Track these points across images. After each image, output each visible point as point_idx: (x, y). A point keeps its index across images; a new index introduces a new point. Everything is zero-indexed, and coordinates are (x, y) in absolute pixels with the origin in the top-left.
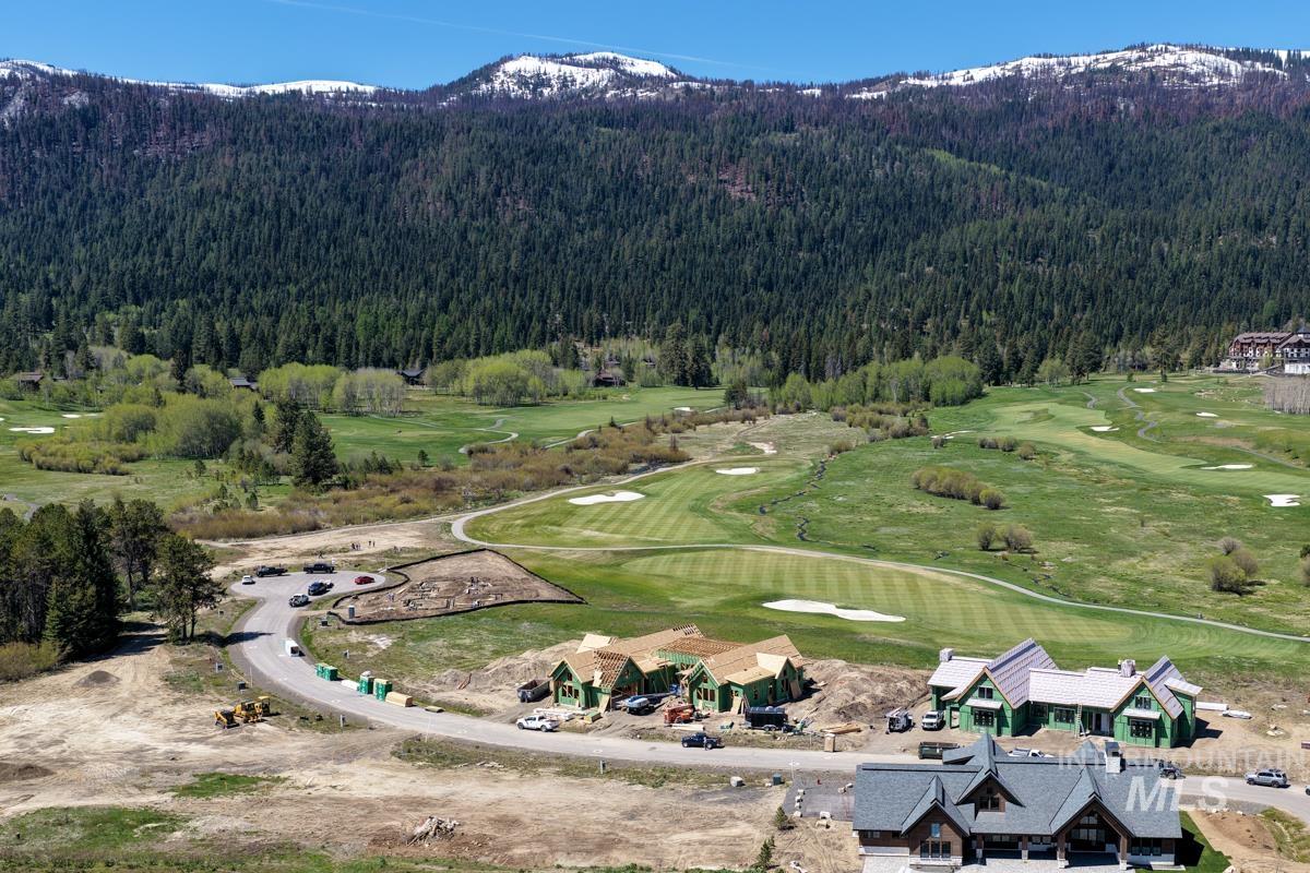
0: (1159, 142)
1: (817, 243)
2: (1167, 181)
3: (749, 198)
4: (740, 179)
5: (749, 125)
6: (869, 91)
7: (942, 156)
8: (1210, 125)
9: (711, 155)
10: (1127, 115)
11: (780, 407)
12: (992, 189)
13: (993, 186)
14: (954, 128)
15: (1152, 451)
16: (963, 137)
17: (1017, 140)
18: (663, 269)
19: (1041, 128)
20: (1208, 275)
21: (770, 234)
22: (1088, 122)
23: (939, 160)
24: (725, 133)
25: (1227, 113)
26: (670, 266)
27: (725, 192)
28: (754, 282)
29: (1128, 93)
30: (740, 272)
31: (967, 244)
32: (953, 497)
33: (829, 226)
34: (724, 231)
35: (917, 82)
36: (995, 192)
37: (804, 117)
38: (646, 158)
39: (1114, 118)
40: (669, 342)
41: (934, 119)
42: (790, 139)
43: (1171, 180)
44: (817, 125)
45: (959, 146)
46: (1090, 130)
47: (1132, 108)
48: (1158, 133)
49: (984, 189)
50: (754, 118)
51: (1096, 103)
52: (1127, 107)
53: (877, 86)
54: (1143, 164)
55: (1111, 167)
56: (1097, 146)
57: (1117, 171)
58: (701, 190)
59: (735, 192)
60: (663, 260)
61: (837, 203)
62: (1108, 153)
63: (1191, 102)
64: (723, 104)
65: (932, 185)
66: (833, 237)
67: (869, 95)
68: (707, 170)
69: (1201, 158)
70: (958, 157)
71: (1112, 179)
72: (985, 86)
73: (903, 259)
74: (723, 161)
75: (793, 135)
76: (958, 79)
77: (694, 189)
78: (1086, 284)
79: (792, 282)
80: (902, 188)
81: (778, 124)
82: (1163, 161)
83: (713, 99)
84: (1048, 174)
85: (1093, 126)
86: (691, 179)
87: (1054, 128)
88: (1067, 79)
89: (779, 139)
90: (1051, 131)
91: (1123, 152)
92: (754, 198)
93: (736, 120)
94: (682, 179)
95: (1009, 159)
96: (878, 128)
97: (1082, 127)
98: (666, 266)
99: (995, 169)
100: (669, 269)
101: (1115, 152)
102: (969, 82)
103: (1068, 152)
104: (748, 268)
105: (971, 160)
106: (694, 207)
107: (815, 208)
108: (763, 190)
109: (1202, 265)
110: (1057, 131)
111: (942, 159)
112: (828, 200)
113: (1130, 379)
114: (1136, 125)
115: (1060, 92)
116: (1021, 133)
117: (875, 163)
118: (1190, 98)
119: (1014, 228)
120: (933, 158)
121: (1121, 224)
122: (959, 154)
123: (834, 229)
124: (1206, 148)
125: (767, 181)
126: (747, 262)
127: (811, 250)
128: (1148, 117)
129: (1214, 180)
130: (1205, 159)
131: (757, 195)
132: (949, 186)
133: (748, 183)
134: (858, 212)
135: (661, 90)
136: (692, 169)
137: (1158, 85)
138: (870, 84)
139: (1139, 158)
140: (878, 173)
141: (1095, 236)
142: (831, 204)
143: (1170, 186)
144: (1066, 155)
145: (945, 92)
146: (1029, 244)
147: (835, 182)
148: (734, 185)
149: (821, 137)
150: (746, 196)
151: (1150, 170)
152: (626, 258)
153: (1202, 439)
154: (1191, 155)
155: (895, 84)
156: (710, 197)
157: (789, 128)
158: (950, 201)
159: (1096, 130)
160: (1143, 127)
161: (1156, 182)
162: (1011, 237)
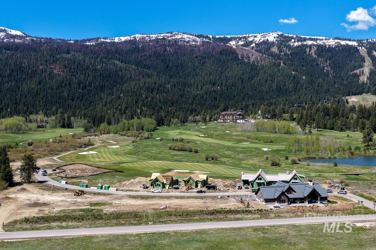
0: (180, 60)
1: (85, 87)
2: (184, 71)
3: (61, 73)
4: (57, 67)
5: (55, 51)
6: (89, 42)
7: (117, 62)
8: (195, 55)
9: (47, 60)
10: (170, 52)
11: (103, 132)
12: (135, 72)
13: (135, 71)
14: (119, 54)
15: (220, 140)
16: (122, 57)
17: (138, 58)
18: (38, 94)
19: (145, 55)
20: (203, 97)
21: (70, 84)
22: (159, 54)
23: (116, 64)
24: (48, 54)
25: (199, 52)
26: (40, 93)
27: (53, 71)
28: (68, 99)
29: (170, 46)
30: (63, 95)
31: (132, 88)
32: (182, 150)
33: (88, 82)
34: (55, 83)
35: (104, 40)
36: (136, 73)
37: (73, 49)
38: (25, 60)
39: (166, 53)
40: (59, 115)
41: (113, 51)
42: (69, 56)
43: (185, 71)
44: (77, 52)
45: (122, 60)
46: (160, 56)
47: (171, 50)
48: (180, 57)
49: (133, 72)
50: (57, 49)
51: (161, 48)
52: (170, 50)
53: (91, 41)
54: (177, 66)
55: (167, 67)
56: (162, 60)
57: (169, 68)
58: (45, 71)
59: (55, 71)
60: (37, 92)
61: (89, 75)
62: (166, 63)
63: (188, 49)
64: (45, 45)
65: (116, 71)
66: (89, 85)
67: (89, 44)
68: (46, 65)
69: (193, 65)
70: (122, 63)
71: (168, 70)
72: (126, 42)
73: (113, 92)
74: (51, 62)
75: (70, 55)
76: (116, 40)
77: (42, 70)
78: (171, 99)
79: (79, 99)
80: (108, 71)
81: (65, 51)
82: (182, 65)
83: (41, 43)
84: (149, 68)
85: (160, 55)
86: (41, 67)
87: (149, 55)
88: (150, 41)
89: (65, 55)
90: (148, 56)
91: (170, 63)
92: (62, 73)
93: (51, 50)
94: (38, 67)
95: (138, 64)
96: (96, 53)
97: (157, 55)
98: (39, 93)
99: (133, 67)
100: (40, 94)
101: (168, 62)
102: (120, 41)
103: (155, 62)
104: (65, 94)
105: (126, 64)
106: (43, 76)
107: (82, 77)
108: (65, 71)
109: (201, 94)
110: (150, 56)
111: (118, 64)
112: (86, 74)
113: (197, 125)
114: (173, 55)
115: (149, 44)
116: (139, 56)
117: (97, 64)
118: (187, 48)
119: (145, 83)
120: (115, 63)
121: (176, 83)
122: (122, 62)
123: (89, 83)
124: (194, 62)
125: (66, 68)
126: (65, 92)
127: (83, 89)
128: (176, 53)
129: (198, 71)
130: (194, 65)
131: (63, 72)
132: (122, 71)
133: (60, 69)
134: (95, 78)
135: (23, 40)
136: (41, 64)
137: (178, 44)
138: (89, 40)
139: (175, 64)
140: (99, 67)
141: (168, 86)
142: (87, 76)
143: (185, 73)
144: (154, 63)
145: (114, 43)
146: (150, 88)
147: (87, 69)
148: (55, 69)
149: (79, 56)
150: (60, 73)
151: (179, 68)
152: (25, 91)
153: (232, 137)
154: (190, 64)
155: (97, 41)
156: (48, 73)
157: (68, 53)
158: (122, 75)
159: (161, 56)
160: (175, 55)
161: (181, 71)
162: (145, 86)
